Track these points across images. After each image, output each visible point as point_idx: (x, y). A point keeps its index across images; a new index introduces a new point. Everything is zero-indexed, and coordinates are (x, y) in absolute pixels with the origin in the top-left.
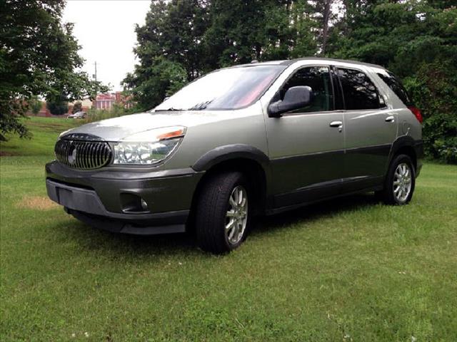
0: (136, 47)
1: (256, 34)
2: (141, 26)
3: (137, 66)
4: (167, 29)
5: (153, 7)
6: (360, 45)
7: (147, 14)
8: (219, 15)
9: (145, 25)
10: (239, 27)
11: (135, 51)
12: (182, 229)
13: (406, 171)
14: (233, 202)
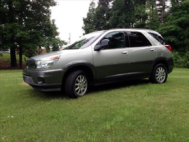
0: (83, 26)
1: (131, 18)
2: (85, 18)
3: (84, 34)
4: (95, 18)
5: (90, 10)
6: (177, 18)
7: (88, 13)
8: (115, 11)
9: (87, 17)
10: (124, 15)
11: (83, 28)
12: (59, 89)
13: (162, 71)
14: (78, 80)
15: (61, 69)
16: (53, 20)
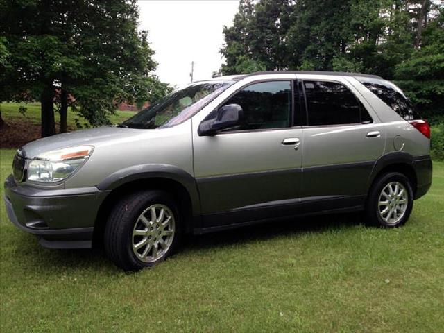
0: (223, 48)
1: (341, 29)
2: (228, 28)
3: (223, 65)
4: (253, 29)
5: (241, 8)
7: (236, 16)
8: (304, 13)
9: (233, 25)
10: (323, 23)
11: (222, 51)
12: (88, 245)
13: (399, 191)
14: (144, 220)
15: (94, 189)
16: (143, 32)
